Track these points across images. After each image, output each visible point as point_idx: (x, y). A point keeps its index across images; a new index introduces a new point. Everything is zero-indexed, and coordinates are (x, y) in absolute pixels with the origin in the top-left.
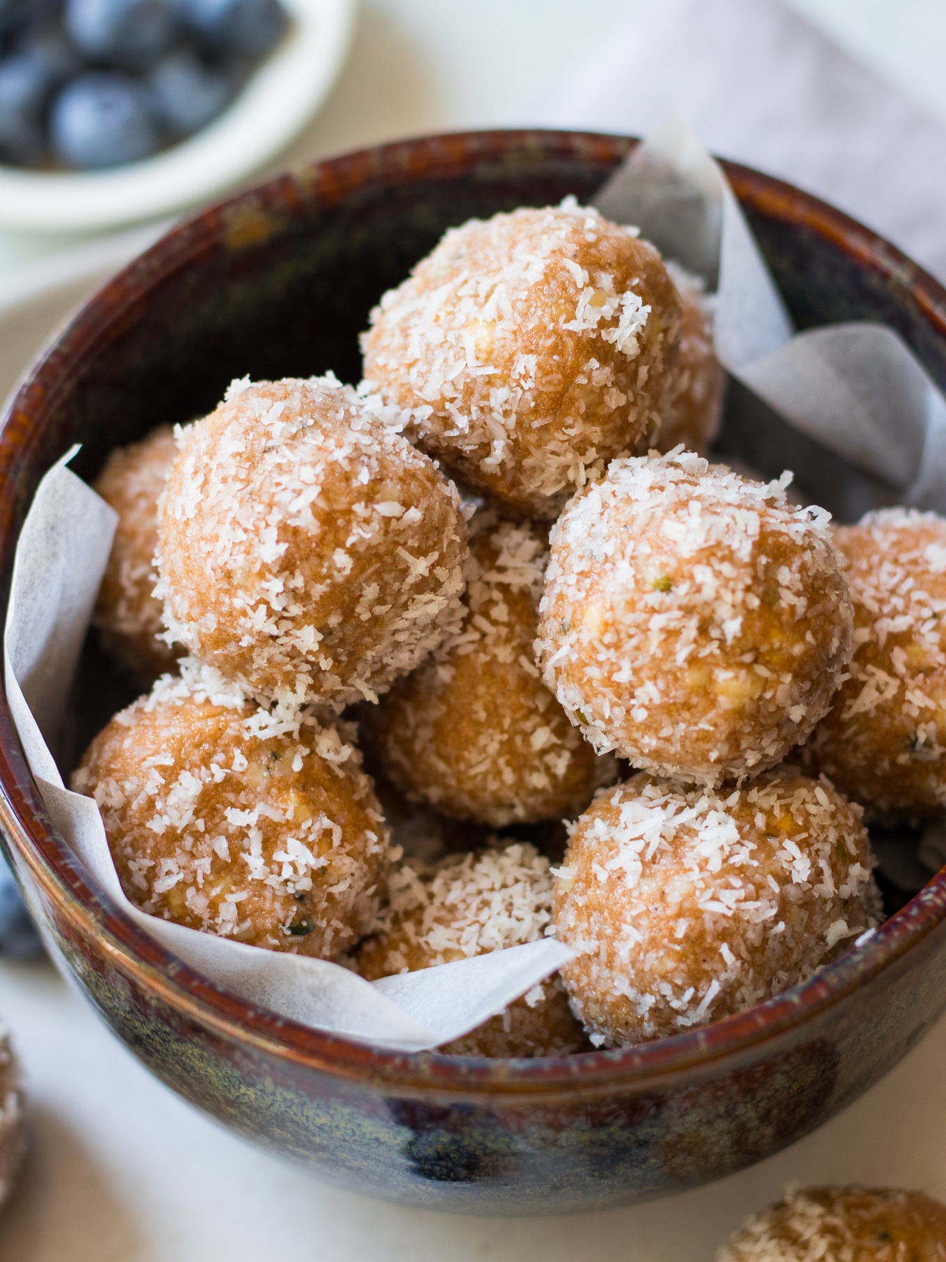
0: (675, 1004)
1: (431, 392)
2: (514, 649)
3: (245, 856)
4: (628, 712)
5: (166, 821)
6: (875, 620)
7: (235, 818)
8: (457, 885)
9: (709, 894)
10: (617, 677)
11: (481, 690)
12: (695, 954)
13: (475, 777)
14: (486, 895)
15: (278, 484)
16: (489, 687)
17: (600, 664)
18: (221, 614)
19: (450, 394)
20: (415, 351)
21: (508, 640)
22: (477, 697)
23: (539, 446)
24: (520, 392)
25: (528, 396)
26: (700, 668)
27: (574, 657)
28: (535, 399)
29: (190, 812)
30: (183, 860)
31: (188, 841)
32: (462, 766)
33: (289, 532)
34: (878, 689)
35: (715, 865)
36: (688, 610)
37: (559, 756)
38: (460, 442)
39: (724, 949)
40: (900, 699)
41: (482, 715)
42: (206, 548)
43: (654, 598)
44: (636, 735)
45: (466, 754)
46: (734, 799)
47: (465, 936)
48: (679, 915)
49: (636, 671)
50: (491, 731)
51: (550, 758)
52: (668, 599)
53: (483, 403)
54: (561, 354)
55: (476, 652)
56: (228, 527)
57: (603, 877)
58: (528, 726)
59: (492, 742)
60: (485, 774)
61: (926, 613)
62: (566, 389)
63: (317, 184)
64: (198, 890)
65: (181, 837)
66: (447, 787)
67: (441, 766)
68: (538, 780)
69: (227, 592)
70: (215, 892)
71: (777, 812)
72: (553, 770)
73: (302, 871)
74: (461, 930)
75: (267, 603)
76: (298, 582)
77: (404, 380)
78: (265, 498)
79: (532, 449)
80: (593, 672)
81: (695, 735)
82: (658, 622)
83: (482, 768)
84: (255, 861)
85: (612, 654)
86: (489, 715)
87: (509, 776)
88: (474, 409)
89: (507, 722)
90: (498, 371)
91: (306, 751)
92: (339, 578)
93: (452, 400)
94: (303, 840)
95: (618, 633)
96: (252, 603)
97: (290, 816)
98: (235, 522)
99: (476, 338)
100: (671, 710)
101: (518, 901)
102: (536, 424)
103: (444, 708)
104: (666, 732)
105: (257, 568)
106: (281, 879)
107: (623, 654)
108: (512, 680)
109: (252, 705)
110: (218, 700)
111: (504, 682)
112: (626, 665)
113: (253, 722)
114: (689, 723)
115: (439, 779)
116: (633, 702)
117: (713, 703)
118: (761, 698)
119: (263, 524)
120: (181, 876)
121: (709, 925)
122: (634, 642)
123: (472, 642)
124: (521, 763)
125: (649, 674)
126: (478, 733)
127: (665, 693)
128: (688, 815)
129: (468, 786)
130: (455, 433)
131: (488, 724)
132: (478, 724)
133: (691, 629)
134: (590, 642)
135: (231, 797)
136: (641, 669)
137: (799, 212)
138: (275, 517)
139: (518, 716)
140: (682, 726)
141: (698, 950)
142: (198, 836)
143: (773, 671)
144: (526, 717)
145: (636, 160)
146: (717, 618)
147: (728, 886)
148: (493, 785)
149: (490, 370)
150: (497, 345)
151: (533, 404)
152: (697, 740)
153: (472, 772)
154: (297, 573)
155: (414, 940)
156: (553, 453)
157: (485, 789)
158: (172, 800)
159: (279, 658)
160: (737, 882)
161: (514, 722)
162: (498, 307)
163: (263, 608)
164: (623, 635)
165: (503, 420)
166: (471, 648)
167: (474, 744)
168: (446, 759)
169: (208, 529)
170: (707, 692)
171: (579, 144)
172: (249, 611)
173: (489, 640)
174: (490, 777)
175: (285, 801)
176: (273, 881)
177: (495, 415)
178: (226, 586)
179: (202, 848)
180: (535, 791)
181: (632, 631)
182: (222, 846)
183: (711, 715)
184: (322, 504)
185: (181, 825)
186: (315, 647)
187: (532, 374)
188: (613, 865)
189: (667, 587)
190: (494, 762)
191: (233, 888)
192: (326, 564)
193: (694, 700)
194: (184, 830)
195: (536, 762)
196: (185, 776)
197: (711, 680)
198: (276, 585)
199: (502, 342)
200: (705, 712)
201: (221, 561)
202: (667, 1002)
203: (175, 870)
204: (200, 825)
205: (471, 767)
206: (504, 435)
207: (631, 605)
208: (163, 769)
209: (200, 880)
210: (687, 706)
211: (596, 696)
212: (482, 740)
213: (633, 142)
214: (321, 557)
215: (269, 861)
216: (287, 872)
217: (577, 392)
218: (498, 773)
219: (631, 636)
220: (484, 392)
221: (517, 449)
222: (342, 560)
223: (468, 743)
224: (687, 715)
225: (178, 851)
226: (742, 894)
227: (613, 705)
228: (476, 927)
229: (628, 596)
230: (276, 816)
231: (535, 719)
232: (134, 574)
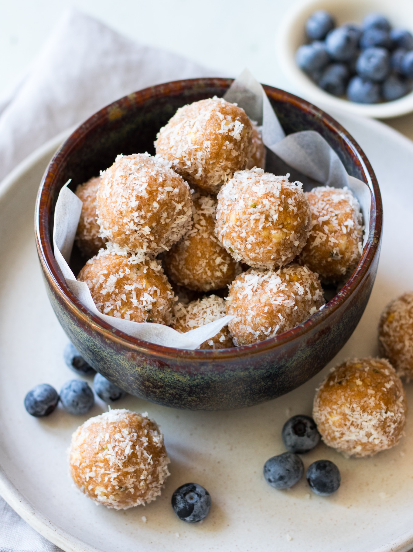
0: (266, 333)
1: (178, 155)
2: (208, 233)
3: (131, 300)
4: (245, 246)
5: (106, 290)
6: (318, 218)
7: (127, 288)
8: (196, 307)
9: (274, 299)
10: (241, 235)
11: (199, 247)
12: (271, 317)
13: (199, 274)
14: (205, 310)
15: (135, 184)
16: (201, 246)
17: (236, 232)
18: (120, 225)
19: (184, 155)
20: (172, 143)
21: (206, 231)
22: (198, 249)
23: (212, 169)
24: (206, 152)
25: (208, 154)
26: (267, 230)
27: (228, 231)
28: (210, 154)
29: (114, 287)
30: (112, 302)
31: (114, 296)
32: (195, 272)
33: (139, 198)
34: (320, 238)
35: (275, 290)
36: (262, 213)
37: (224, 266)
38: (188, 170)
39: (280, 315)
40: (327, 241)
41: (200, 255)
42: (113, 205)
43: (251, 210)
44: (248, 253)
45: (196, 267)
46: (279, 271)
47: (199, 322)
48: (265, 306)
49: (247, 233)
50: (203, 259)
51: (221, 267)
52: (255, 210)
53: (195, 157)
54: (217, 140)
55: (197, 235)
56: (120, 198)
57: (241, 297)
58: (214, 257)
59: (203, 263)
60: (202, 273)
61: (333, 214)
62: (219, 151)
63: (135, 99)
64: (117, 311)
65: (111, 295)
66: (190, 279)
67: (188, 272)
68: (218, 274)
69: (121, 218)
70: (122, 311)
71: (292, 275)
72: (223, 271)
73: (149, 303)
74: (198, 320)
75: (133, 220)
76: (143, 213)
77: (170, 152)
78: (131, 188)
79: (210, 170)
80: (234, 234)
81: (266, 251)
82: (253, 217)
83: (201, 271)
84: (134, 301)
85: (239, 228)
86: (202, 255)
87: (209, 273)
88: (192, 159)
89: (207, 256)
90: (199, 147)
91: (147, 267)
92: (155, 211)
93: (185, 157)
94: (149, 294)
95: (241, 222)
96: (129, 220)
97: (144, 286)
98: (122, 196)
99: (191, 138)
100: (258, 244)
101: (215, 310)
102: (211, 162)
103: (188, 254)
104: (257, 251)
105: (130, 209)
106: (143, 306)
107: (243, 228)
108: (208, 243)
109: (130, 255)
110: (119, 254)
111: (206, 244)
112: (244, 231)
113: (131, 259)
114: (264, 248)
115: (187, 276)
116: (247, 243)
117: (271, 241)
118: (285, 239)
119: (131, 196)
120: (112, 307)
121: (274, 308)
122: (246, 224)
123: (195, 232)
124: (213, 269)
125: (251, 233)
126: (199, 261)
127: (256, 239)
128: (266, 277)
129: (197, 277)
130: (186, 167)
131: (202, 257)
132: (199, 258)
133: (263, 219)
134: (232, 226)
135: (126, 282)
136: (248, 232)
137: (285, 98)
138: (135, 194)
139: (211, 254)
140: (262, 249)
141: (271, 316)
142: (116, 294)
143: (288, 230)
144: (213, 255)
145: (233, 85)
146: (270, 215)
147: (279, 296)
148: (204, 277)
149: (196, 147)
150: (197, 139)
151: (210, 156)
152: (267, 253)
153: (198, 273)
154: (142, 210)
155: (184, 325)
156: (217, 171)
157: (202, 278)
158: (108, 284)
159: (138, 238)
160: (282, 295)
161: (210, 256)
162: (197, 128)
163: (132, 222)
164: (242, 222)
165: (201, 162)
166: (195, 234)
167: (198, 264)
168: (189, 270)
169: (114, 199)
170: (269, 238)
171: (216, 82)
172: (128, 223)
173: (200, 232)
174: (203, 274)
175: (142, 282)
176: (140, 306)
177: (199, 160)
178: (121, 216)
179: (118, 298)
180: (218, 278)
181: (245, 221)
182: (124, 297)
183: (271, 245)
184: (149, 188)
185: (111, 291)
186: (149, 233)
187: (209, 146)
188: (244, 293)
189: (255, 207)
190: (205, 269)
191: (128, 310)
192: (151, 207)
193: (265, 240)
194: (112, 293)
195: (217, 268)
196: (111, 276)
197: (270, 234)
198: (136, 214)
199: (199, 138)
200: (269, 244)
201: (119, 209)
202: (263, 333)
203: (110, 305)
204: (117, 291)
205: (197, 271)
206: (202, 166)
207: (244, 213)
208: (104, 275)
209: (118, 308)
210: (263, 242)
211: (235, 242)
212: (200, 263)
213: (233, 80)
214: (149, 205)
215: (139, 301)
216: (145, 303)
217: (223, 152)
218: (206, 273)
219: (245, 222)
220: (195, 154)
221: (206, 171)
222: (156, 205)
223: (196, 264)
224: (263, 245)
225: (111, 299)
226: (284, 298)
227: (241, 244)
228: (203, 319)
229: (243, 210)
230: (140, 287)
231: (216, 255)
232: (89, 221)
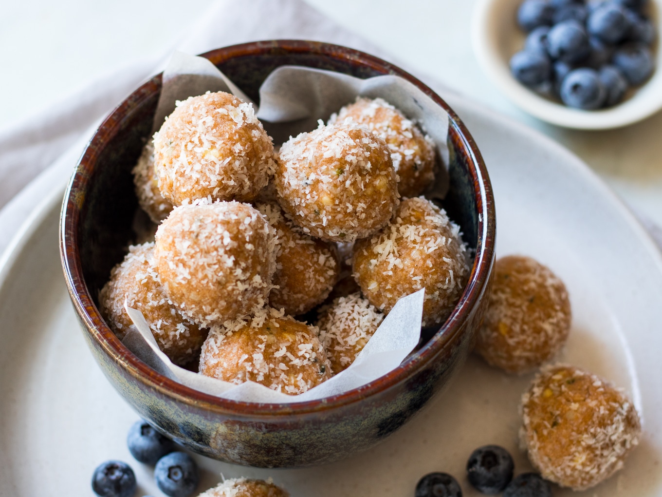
0: (445, 287)
1: (214, 183)
2: (292, 240)
3: (292, 363)
4: (358, 219)
5: (261, 374)
7: (279, 354)
8: (338, 324)
9: (426, 248)
10: (348, 211)
11: (294, 261)
12: (438, 267)
13: (313, 289)
14: (350, 317)
15: (212, 242)
16: (296, 258)
17: (339, 212)
18: (226, 297)
19: (220, 178)
20: (195, 176)
21: (288, 240)
22: (295, 264)
23: (256, 171)
24: (242, 159)
25: (245, 158)
26: (369, 186)
27: (330, 217)
28: (247, 157)
29: (266, 364)
30: (276, 381)
31: (273, 374)
32: (307, 289)
33: (229, 252)
35: (418, 239)
36: (353, 173)
37: (329, 261)
38: (233, 191)
39: (445, 259)
40: (404, 156)
41: (302, 268)
42: (204, 282)
43: (341, 178)
44: (365, 224)
45: (305, 284)
46: (399, 220)
47: (358, 333)
48: (425, 261)
49: (352, 204)
50: (307, 270)
51: (328, 264)
52: (345, 174)
53: (233, 172)
54: (243, 137)
55: (284, 251)
56: (207, 268)
57: (391, 273)
58: (315, 259)
59: (310, 273)
60: (315, 286)
61: (385, 128)
62: (253, 146)
64: (287, 385)
65: (270, 374)
66: (304, 301)
67: (300, 296)
68: (331, 273)
69: (223, 288)
70: (293, 382)
71: (413, 213)
72: (331, 267)
73: (310, 352)
74: (354, 333)
75: (239, 280)
76: (243, 265)
77: (200, 188)
78: (212, 249)
79: (255, 174)
80: (340, 216)
81: (382, 208)
82: (348, 183)
83: (313, 285)
84: (296, 362)
85: (342, 206)
86: (303, 266)
87: (322, 280)
88: (232, 176)
89: (309, 264)
90: (230, 158)
91: (274, 320)
92: (252, 253)
93: (223, 179)
94: (301, 343)
95: (338, 198)
96: (234, 284)
97: (291, 340)
98: (209, 265)
99: (213, 155)
100: (370, 207)
101: (361, 310)
102: (253, 164)
103: (286, 277)
104: (374, 215)
105: (229, 271)
106: (307, 359)
107: (345, 202)
108: (299, 250)
109: (249, 322)
110: (237, 329)
111: (298, 253)
112: (348, 205)
113: (254, 324)
114: (378, 206)
115: (302, 300)
116: (357, 214)
117: (380, 193)
118: (389, 181)
119: (219, 257)
120: (280, 386)
121: (435, 257)
122: (345, 196)
123: (280, 250)
124: (320, 271)
125: (357, 201)
126: (304, 275)
127: (365, 203)
128: (394, 235)
129: (312, 294)
130: (230, 189)
131: (305, 269)
132: (302, 271)
133: (359, 178)
134: (332, 209)
135: (271, 350)
136: (353, 202)
138: (221, 251)
139: (310, 259)
140: (377, 208)
141: (438, 266)
142: (274, 370)
143: (385, 170)
144: (313, 257)
146: (362, 168)
147: (428, 242)
148: (319, 287)
149: (228, 160)
150: (222, 152)
151: (248, 159)
152: (384, 208)
153: (310, 289)
154: (241, 263)
156: (261, 170)
157: (318, 290)
158: (258, 366)
159: (251, 296)
160: (428, 239)
161: (311, 262)
162: (209, 141)
163: (239, 283)
164: (340, 197)
165: (242, 172)
166: (281, 251)
167: (305, 279)
168: (300, 292)
169: (200, 275)
170: (376, 192)
172: (235, 288)
173: (284, 245)
174: (317, 285)
175: (285, 338)
176: (306, 362)
177: (239, 172)
178: (221, 287)
179: (278, 372)
180: (331, 277)
181: (342, 194)
182: (283, 366)
183: (382, 197)
184: (232, 235)
185: (267, 371)
186: (261, 281)
187: (242, 149)
189: (342, 172)
190: (316, 279)
191: (296, 376)
192: (246, 253)
193: (375, 197)
194: (269, 372)
195: (325, 268)
196: (255, 356)
197: (374, 187)
198: (239, 272)
199: (223, 149)
200: (380, 198)
201: (214, 280)
202: (442, 289)
203: (276, 386)
204: (272, 366)
205: (309, 287)
206: (245, 176)
207: (335, 186)
208: (247, 360)
209: (286, 382)
210: (374, 201)
211: (345, 223)
212: (307, 276)
214: (242, 252)
215: (299, 358)
216: (307, 356)
217: (257, 144)
218: (318, 281)
219: (342, 196)
220: (231, 168)
221: (251, 178)
222: (249, 247)
223: (303, 281)
224: (376, 204)
225: (272, 379)
226: (433, 240)
227: (352, 221)
228: (358, 328)
229: (333, 184)
230: (288, 344)
231: (316, 256)
232: (159, 326)
